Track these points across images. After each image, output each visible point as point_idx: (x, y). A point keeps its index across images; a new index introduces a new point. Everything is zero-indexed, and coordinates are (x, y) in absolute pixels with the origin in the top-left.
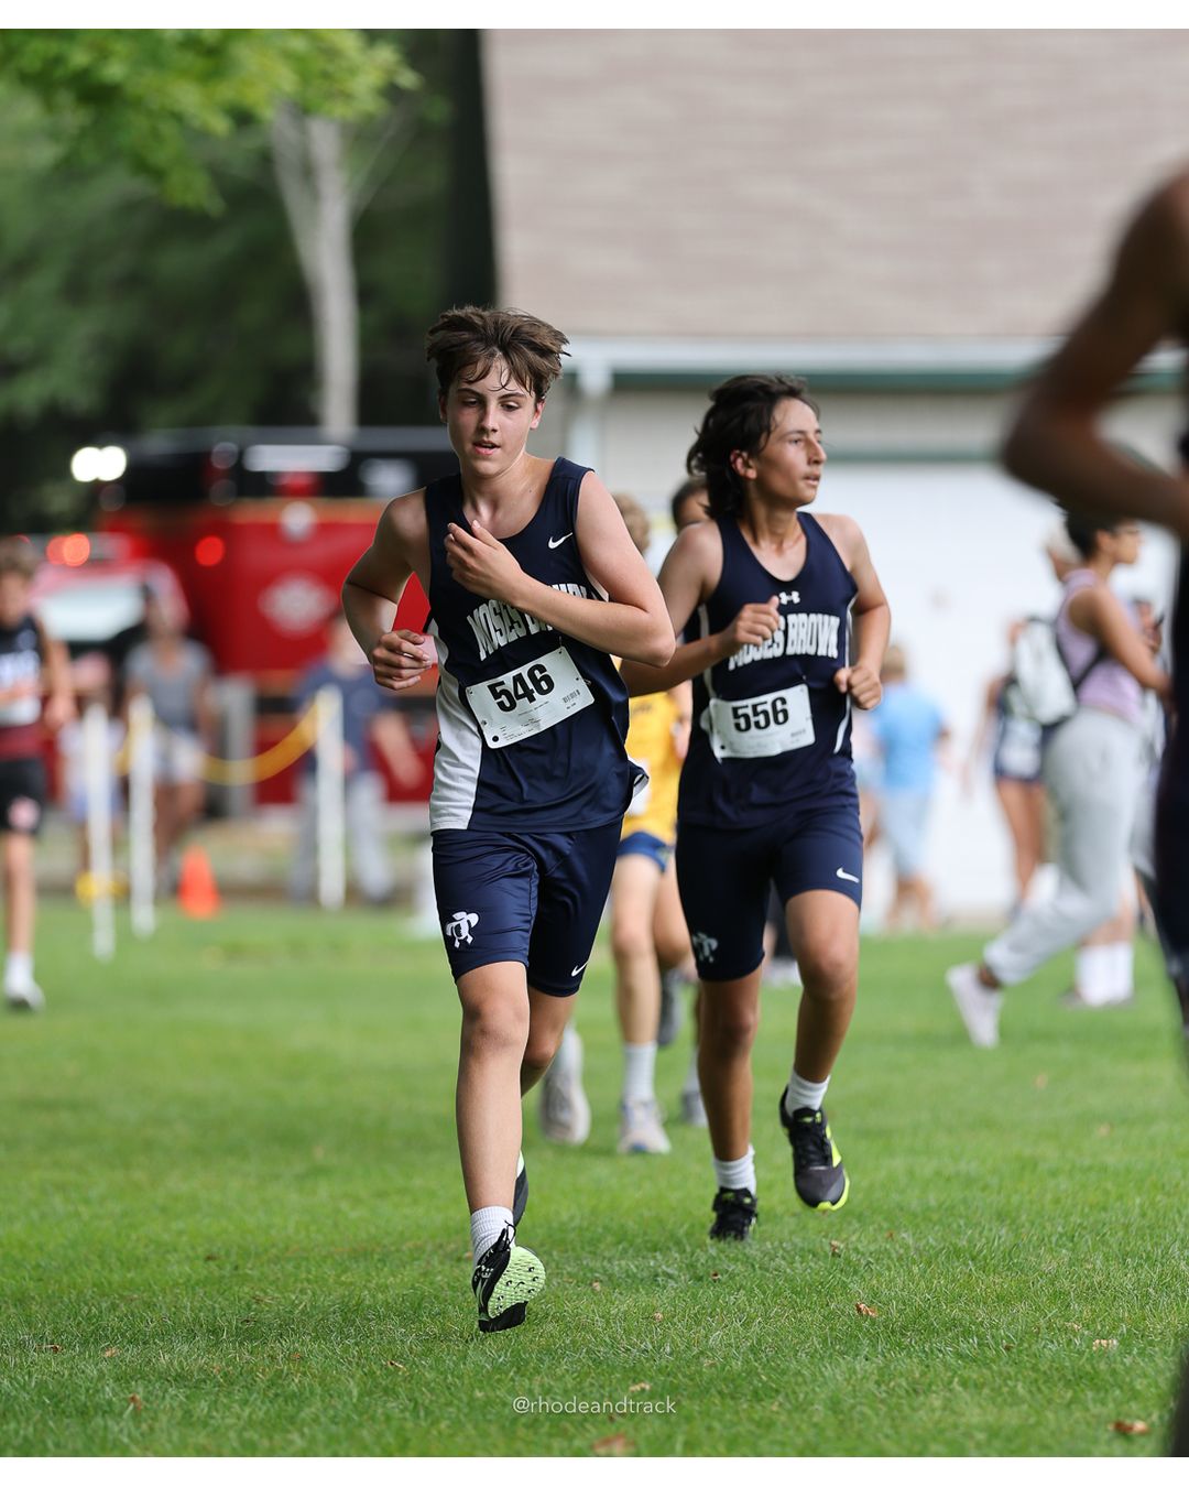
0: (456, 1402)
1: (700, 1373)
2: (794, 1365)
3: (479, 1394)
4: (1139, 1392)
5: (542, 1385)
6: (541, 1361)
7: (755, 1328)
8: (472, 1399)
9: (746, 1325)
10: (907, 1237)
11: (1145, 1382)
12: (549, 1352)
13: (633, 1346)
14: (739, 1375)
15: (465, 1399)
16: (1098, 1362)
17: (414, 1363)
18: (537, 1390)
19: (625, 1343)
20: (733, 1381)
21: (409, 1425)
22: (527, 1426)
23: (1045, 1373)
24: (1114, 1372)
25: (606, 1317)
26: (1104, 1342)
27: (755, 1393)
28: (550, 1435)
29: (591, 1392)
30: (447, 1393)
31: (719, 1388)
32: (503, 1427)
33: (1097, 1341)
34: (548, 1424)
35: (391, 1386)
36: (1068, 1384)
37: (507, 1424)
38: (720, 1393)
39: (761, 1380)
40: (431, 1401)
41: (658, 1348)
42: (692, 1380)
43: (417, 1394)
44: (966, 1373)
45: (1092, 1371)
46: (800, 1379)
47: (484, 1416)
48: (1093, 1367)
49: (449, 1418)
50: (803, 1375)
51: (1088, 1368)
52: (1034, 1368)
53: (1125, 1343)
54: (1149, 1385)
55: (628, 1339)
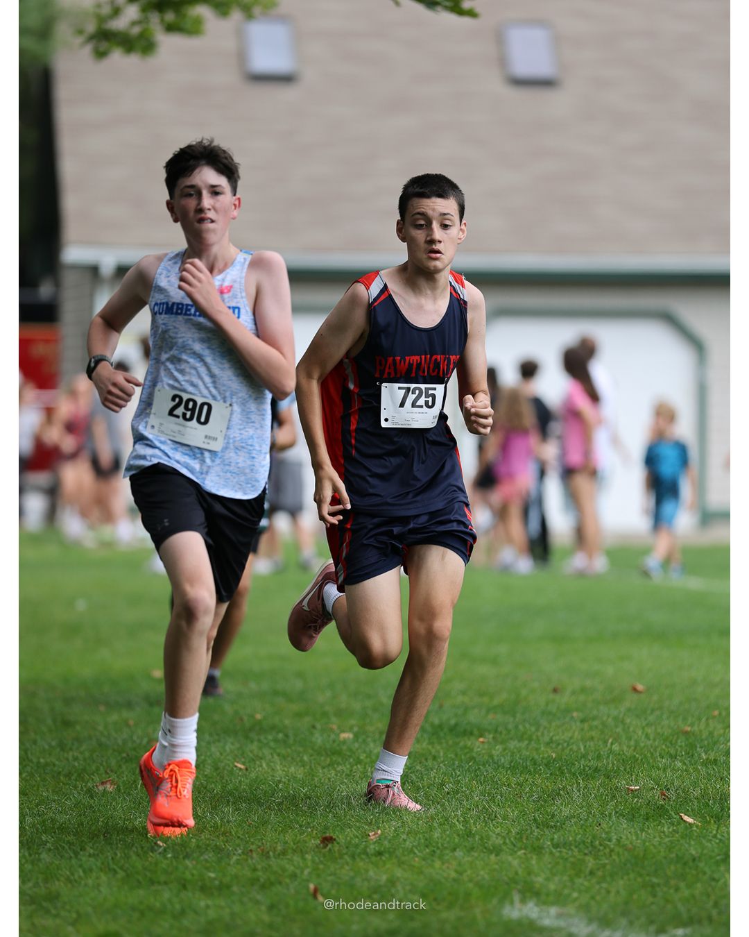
3: (42, 760)
4: (362, 760)
5: (73, 756)
6: (73, 744)
8: (39, 763)
10: (253, 686)
11: (365, 755)
12: (77, 740)
13: (118, 737)
16: (343, 746)
18: (70, 758)
19: (114, 736)
22: (66, 776)
23: (317, 751)
24: (351, 750)
25: (106, 724)
26: (346, 736)
28: (76, 780)
29: (97, 759)
32: (53, 777)
33: (342, 736)
34: (76, 775)
36: (328, 755)
37: (56, 775)
44: (278, 751)
45: (340, 750)
47: (44, 770)
48: (340, 748)
49: (27, 772)
51: (338, 748)
52: (313, 749)
53: (356, 736)
54: (366, 757)
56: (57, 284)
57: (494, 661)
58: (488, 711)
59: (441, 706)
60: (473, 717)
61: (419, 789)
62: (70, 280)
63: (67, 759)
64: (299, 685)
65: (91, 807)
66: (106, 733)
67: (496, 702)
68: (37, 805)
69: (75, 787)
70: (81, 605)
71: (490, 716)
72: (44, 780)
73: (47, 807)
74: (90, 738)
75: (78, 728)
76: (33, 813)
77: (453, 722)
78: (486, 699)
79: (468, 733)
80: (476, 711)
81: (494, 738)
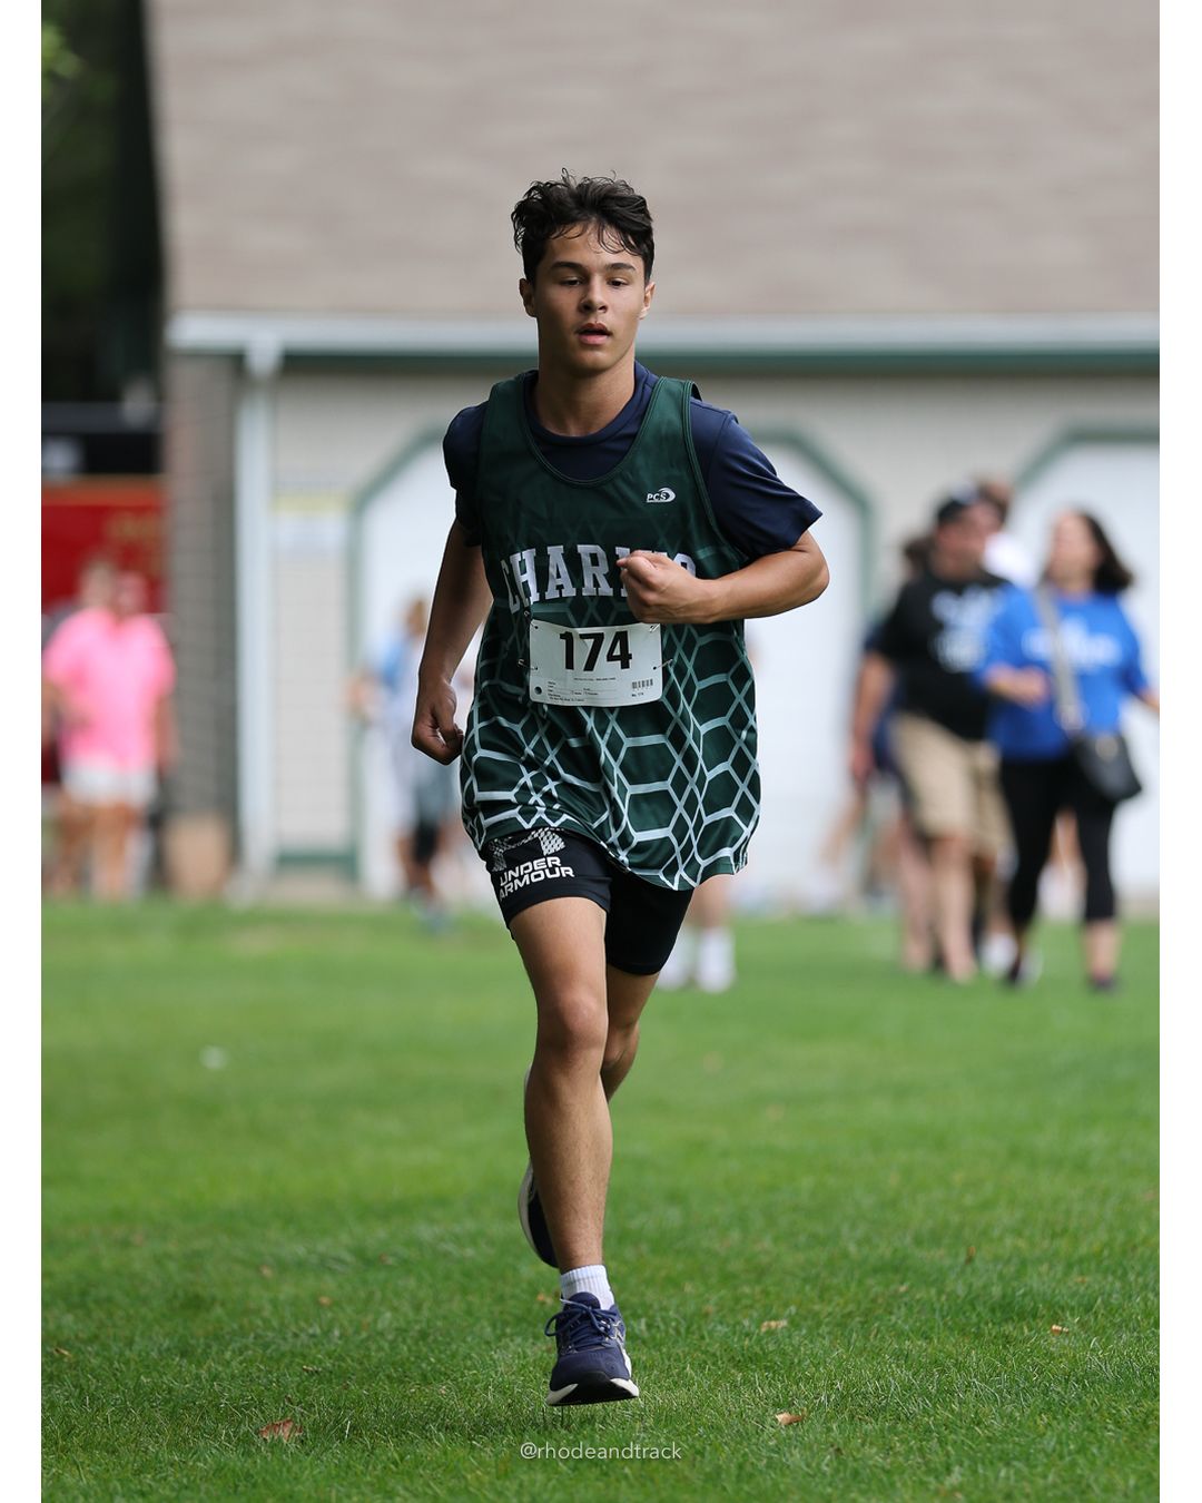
0: (122, 1388)
1: (368, 1357)
2: (463, 1349)
3: (145, 1380)
5: (209, 1371)
6: (209, 1347)
7: (426, 1313)
8: (138, 1385)
9: (418, 1308)
12: (217, 1338)
13: (302, 1330)
14: (408, 1359)
15: (131, 1384)
16: (767, 1343)
17: (80, 1350)
18: (204, 1374)
19: (293, 1328)
20: (403, 1364)
21: (74, 1412)
23: (714, 1355)
24: (784, 1353)
25: (274, 1303)
26: (773, 1324)
27: (424, 1377)
29: (259, 1377)
30: (113, 1379)
31: (387, 1372)
33: (765, 1324)
35: (55, 1373)
36: (737, 1365)
38: (389, 1377)
39: (430, 1363)
40: (97, 1388)
41: (327, 1333)
42: (361, 1363)
43: (83, 1381)
45: (761, 1353)
46: (469, 1363)
48: (762, 1349)
50: (471, 1358)
51: (757, 1349)
53: (794, 1324)
55: (297, 1323)
56: (160, 395)
57: (1081, 1166)
58: (1069, 1266)
59: (970, 1260)
60: (1038, 1281)
61: (928, 1430)
62: (184, 382)
63: (198, 1377)
64: (674, 1216)
65: (248, 1476)
66: (275, 1323)
67: (1083, 1250)
68: (138, 1473)
69: (215, 1435)
70: (214, 1059)
71: (1075, 1278)
72: (150, 1421)
73: (158, 1477)
74: (243, 1333)
75: (218, 1311)
76: (129, 1489)
77: (996, 1291)
78: (1063, 1245)
79: (1027, 1315)
80: (1044, 1268)
81: (1082, 1324)
